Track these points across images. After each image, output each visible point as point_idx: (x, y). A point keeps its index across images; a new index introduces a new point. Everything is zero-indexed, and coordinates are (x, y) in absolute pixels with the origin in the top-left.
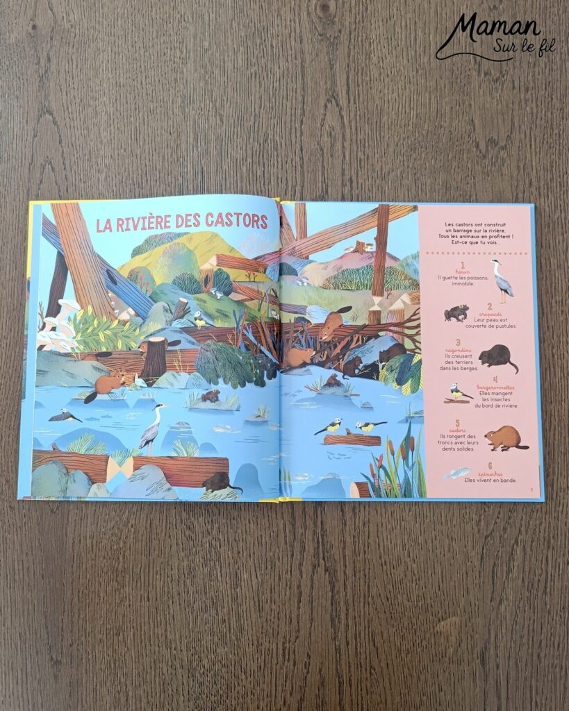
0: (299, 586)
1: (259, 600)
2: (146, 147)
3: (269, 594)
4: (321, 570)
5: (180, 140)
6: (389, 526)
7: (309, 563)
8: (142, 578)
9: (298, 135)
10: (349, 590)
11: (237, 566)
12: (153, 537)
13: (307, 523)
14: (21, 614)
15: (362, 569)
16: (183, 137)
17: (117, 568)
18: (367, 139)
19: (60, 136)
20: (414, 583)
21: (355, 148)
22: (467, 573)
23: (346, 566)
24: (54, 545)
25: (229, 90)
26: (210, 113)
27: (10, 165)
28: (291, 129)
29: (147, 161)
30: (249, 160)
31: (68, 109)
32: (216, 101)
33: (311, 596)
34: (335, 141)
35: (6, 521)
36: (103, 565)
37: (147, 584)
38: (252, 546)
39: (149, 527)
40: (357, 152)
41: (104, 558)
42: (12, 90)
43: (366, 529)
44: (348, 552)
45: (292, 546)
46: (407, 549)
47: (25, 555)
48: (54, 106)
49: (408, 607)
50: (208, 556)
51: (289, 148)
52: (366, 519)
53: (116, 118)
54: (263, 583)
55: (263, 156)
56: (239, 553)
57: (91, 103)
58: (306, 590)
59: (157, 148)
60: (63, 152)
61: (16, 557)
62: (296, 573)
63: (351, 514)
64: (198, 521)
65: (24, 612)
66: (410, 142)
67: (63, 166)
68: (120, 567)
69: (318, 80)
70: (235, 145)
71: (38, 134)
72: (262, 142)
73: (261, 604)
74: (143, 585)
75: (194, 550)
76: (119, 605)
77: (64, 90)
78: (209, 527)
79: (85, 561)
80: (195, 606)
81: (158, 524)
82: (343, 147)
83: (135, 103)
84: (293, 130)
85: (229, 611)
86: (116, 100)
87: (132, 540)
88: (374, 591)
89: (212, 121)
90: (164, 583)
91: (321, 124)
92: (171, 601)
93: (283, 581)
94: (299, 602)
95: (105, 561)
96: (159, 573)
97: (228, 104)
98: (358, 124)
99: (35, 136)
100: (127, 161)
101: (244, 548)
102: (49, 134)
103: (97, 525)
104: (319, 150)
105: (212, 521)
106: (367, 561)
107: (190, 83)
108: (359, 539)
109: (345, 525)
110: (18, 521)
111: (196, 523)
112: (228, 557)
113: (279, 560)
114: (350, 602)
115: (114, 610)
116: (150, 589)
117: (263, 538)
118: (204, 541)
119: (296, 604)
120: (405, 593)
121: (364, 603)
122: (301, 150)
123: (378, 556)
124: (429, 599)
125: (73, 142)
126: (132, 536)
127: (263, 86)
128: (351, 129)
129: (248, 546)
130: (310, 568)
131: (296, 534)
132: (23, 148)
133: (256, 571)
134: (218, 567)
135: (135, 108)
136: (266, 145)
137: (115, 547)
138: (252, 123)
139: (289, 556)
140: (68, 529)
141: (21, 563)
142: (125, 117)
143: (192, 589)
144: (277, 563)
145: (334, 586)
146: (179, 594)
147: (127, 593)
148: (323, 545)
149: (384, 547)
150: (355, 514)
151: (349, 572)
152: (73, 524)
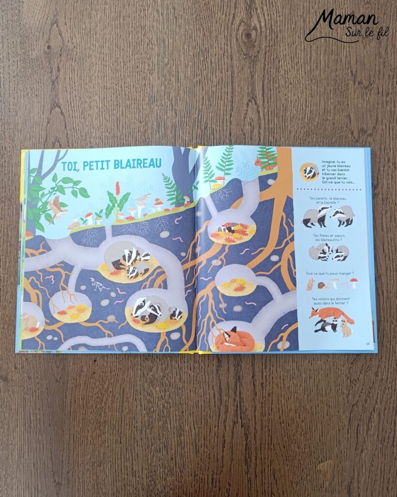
0: (224, 436)
1: (196, 445)
2: (124, 131)
3: (203, 441)
4: (239, 425)
5: (147, 127)
6: (286, 397)
7: (231, 421)
8: (117, 428)
9: (228, 124)
10: (258, 440)
11: (181, 422)
12: (124, 400)
13: (230, 393)
14: (35, 450)
15: (267, 425)
16: (150, 125)
17: (100, 421)
18: (275, 127)
19: (65, 123)
20: (303, 436)
21: (267, 134)
22: (339, 431)
23: (256, 424)
24: (57, 404)
25: (181, 92)
26: (168, 108)
27: (31, 142)
28: (223, 120)
29: (124, 141)
30: (194, 141)
31: (71, 104)
32: (172, 100)
33: (231, 443)
34: (253, 128)
35: (26, 386)
36: (90, 418)
37: (120, 432)
38: (192, 408)
39: (121, 393)
40: (269, 137)
41: (91, 413)
42: (33, 91)
43: (270, 398)
44: (258, 414)
45: (219, 409)
46: (298, 412)
47: (38, 410)
48: (61, 102)
49: (298, 452)
50: (162, 414)
51: (222, 133)
52: (271, 391)
53: (103, 111)
54: (199, 433)
55: (204, 138)
56: (183, 412)
57: (87, 100)
58: (228, 439)
59: (131, 132)
60: (67, 134)
61: (32, 411)
62: (221, 427)
63: (260, 387)
64: (155, 390)
65: (36, 449)
66: (305, 130)
67: (67, 144)
68: (102, 420)
69: (243, 86)
70: (185, 131)
71: (51, 121)
72: (203, 129)
73: (197, 448)
74: (117, 433)
75: (152, 409)
76: (101, 446)
77: (69, 91)
78: (163, 394)
79: (78, 415)
80: (152, 448)
81: (128, 391)
82: (259, 133)
83: (117, 100)
84: (225, 121)
85: (175, 452)
86: (104, 98)
87: (110, 402)
88: (275, 441)
89: (170, 114)
90: (132, 431)
91: (244, 117)
92: (136, 445)
93: (213, 432)
94: (224, 447)
95: (92, 415)
96: (128, 425)
97: (181, 102)
98: (270, 117)
99: (48, 123)
100: (111, 141)
101: (187, 409)
102: (58, 121)
103: (87, 391)
104: (243, 136)
105: (165, 390)
106: (270, 421)
107: (155, 87)
108: (265, 405)
109: (256, 395)
110: (33, 386)
111: (154, 391)
112: (176, 415)
113: (210, 418)
114: (258, 447)
115: (97, 449)
116: (122, 435)
117: (200, 403)
118: (159, 403)
119: (221, 448)
120: (297, 443)
121: (268, 449)
122: (230, 134)
123: (278, 417)
124: (313, 447)
125: (74, 127)
126: (110, 399)
127: (205, 90)
128: (265, 120)
129: (189, 408)
130: (232, 424)
131: (222, 401)
132: (40, 130)
133: (194, 425)
134: (169, 422)
135: (117, 104)
136: (206, 131)
137: (99, 406)
138: (196, 116)
139: (217, 416)
140: (67, 393)
141: (35, 415)
142: (110, 110)
143: (150, 437)
144: (209, 420)
145: (248, 437)
146: (142, 439)
147: (107, 438)
148: (241, 408)
149: (282, 410)
150: (263, 387)
151: (258, 428)
152: (71, 390)
